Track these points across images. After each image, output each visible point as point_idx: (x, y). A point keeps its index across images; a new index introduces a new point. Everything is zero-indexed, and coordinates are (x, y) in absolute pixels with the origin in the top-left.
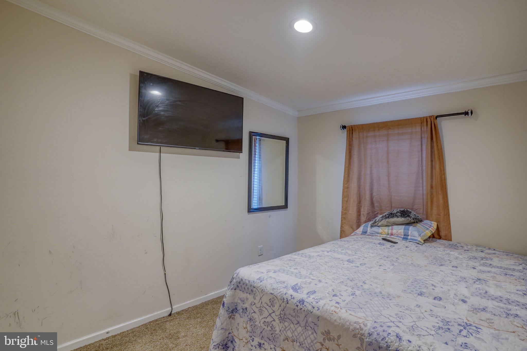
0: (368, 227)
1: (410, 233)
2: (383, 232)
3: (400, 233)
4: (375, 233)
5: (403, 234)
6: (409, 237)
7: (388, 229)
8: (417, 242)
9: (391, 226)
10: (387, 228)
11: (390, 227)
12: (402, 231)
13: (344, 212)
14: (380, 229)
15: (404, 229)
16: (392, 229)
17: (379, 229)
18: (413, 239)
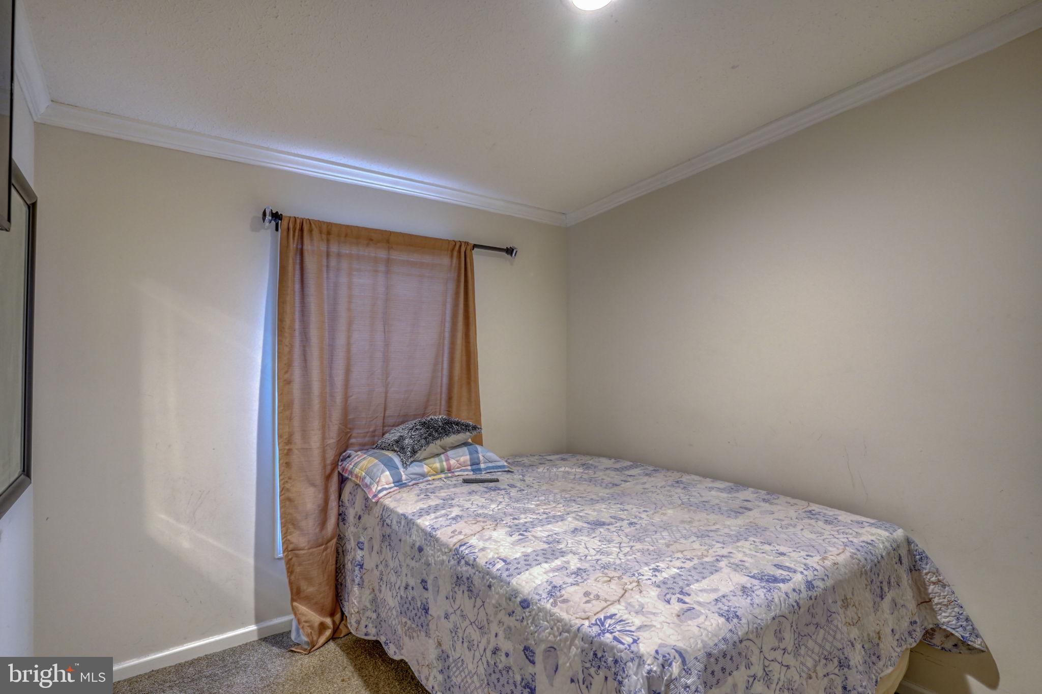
0: (398, 469)
1: (481, 458)
2: (432, 471)
3: (464, 462)
4: (418, 476)
5: (469, 463)
6: (482, 466)
7: (441, 462)
8: (507, 469)
9: (443, 453)
10: (437, 459)
11: (442, 456)
12: (468, 457)
13: (285, 449)
14: (425, 466)
15: (470, 454)
16: (447, 460)
17: (422, 466)
18: (493, 468)
